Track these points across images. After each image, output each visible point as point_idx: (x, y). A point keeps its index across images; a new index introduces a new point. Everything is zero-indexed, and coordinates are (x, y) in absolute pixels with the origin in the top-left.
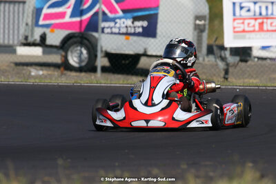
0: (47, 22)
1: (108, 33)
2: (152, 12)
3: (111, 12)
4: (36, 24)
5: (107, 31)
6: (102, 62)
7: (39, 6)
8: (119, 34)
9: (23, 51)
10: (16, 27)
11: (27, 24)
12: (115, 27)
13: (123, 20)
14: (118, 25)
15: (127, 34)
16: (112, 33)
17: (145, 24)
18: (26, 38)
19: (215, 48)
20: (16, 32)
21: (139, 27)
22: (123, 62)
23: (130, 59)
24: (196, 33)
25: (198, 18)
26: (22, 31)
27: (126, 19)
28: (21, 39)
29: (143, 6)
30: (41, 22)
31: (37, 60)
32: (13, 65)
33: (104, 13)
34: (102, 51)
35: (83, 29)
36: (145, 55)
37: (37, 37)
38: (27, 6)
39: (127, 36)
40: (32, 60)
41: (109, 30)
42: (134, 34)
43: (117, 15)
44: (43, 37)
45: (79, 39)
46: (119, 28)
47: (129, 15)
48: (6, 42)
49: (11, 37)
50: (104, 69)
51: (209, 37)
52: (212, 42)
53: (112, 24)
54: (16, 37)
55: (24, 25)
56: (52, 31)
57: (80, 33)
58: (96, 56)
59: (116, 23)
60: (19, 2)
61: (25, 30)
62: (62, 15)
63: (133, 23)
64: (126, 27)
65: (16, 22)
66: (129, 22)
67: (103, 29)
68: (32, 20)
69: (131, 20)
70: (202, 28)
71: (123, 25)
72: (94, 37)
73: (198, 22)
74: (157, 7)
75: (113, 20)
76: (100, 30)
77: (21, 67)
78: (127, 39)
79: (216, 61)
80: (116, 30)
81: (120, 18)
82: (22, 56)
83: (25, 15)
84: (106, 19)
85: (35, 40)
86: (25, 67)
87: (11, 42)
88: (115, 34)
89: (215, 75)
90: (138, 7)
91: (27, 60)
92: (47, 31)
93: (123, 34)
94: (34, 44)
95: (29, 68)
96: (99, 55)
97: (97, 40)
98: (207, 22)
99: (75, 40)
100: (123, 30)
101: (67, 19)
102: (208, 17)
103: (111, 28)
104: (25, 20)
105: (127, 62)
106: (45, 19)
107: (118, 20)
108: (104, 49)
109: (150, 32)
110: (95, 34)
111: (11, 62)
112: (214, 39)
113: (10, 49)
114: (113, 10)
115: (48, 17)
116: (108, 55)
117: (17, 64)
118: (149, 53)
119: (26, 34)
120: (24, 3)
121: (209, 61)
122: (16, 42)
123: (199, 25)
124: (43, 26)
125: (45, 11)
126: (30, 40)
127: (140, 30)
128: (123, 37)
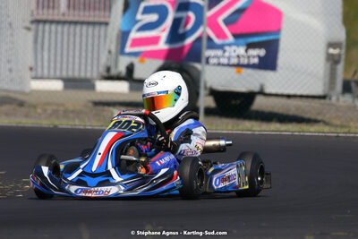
0: (137, 49)
1: (214, 65)
2: (271, 37)
3: (218, 37)
4: (122, 51)
5: (212, 61)
6: (205, 101)
7: (125, 28)
8: (229, 65)
9: (104, 87)
10: (95, 55)
11: (110, 52)
12: (223, 56)
13: (234, 48)
14: (227, 54)
15: (239, 66)
16: (219, 64)
17: (262, 52)
18: (108, 69)
19: (353, 85)
20: (95, 62)
21: (254, 57)
22: (233, 102)
23: (242, 99)
24: (328, 65)
25: (331, 45)
26: (103, 60)
27: (238, 45)
28: (102, 70)
29: (260, 30)
30: (128, 49)
31: (121, 99)
32: (90, 105)
33: (209, 39)
34: (206, 88)
36: (262, 93)
37: (122, 69)
38: (110, 28)
39: (239, 69)
40: (115, 99)
41: (215, 61)
42: (248, 66)
43: (227, 41)
44: (130, 69)
46: (229, 58)
47: (242, 41)
48: (83, 75)
49: (89, 68)
50: (208, 112)
51: (346, 70)
52: (349, 77)
53: (219, 53)
54: (95, 68)
55: (106, 53)
56: (142, 61)
58: (197, 94)
59: (224, 51)
60: (100, 24)
61: (108, 59)
62: (155, 40)
63: (246, 51)
64: (238, 56)
65: (96, 48)
66: (241, 50)
67: (208, 59)
68: (117, 47)
69: (245, 48)
70: (336, 58)
71: (233, 54)
72: (195, 69)
73: (332, 51)
74: (278, 31)
75: (221, 47)
76: (204, 60)
77: (100, 108)
78: (239, 72)
79: (353, 102)
80: (224, 61)
81: (230, 45)
82: (102, 93)
83: (108, 40)
84: (211, 45)
85: (120, 73)
86: (106, 108)
87: (89, 75)
88: (223, 65)
89: (351, 119)
90: (253, 30)
91: (109, 99)
92: (135, 60)
93: (233, 65)
94: (118, 78)
95: (111, 109)
96: (203, 92)
97: (199, 73)
98: (343, 51)
100: (235, 61)
101: (161, 45)
102: (344, 44)
103: (218, 57)
104: (107, 47)
105: (238, 102)
106: (133, 45)
107: (227, 48)
108: (209, 85)
109: (268, 63)
110: (198, 66)
111: (90, 101)
112: (352, 73)
113: (87, 84)
114: (221, 35)
115: (137, 42)
116: (214, 93)
117: (97, 104)
118: (268, 90)
119: (109, 64)
120: (107, 24)
121: (344, 102)
122: (95, 75)
123: (332, 55)
124: (131, 54)
125: (134, 35)
126: (113, 72)
127: (256, 61)
128: (234, 70)
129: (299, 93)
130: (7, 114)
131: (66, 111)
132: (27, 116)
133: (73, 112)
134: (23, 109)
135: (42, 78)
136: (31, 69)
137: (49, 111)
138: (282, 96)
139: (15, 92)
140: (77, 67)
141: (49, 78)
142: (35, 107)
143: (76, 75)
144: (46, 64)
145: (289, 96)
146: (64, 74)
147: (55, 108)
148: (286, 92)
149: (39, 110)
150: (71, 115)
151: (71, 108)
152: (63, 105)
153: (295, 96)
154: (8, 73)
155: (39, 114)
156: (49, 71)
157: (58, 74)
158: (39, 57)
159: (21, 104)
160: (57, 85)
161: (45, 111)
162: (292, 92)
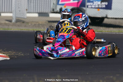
0: (63, 3)
1: (90, 8)
4: (58, 3)
5: (89, 7)
8: (95, 8)
9: (52, 15)
11: (54, 4)
12: (93, 5)
13: (97, 2)
14: (94, 4)
16: (92, 8)
17: (107, 3)
18: (53, 10)
21: (104, 5)
22: (97, 21)
23: (100, 20)
27: (98, 1)
28: (51, 10)
30: (60, 3)
31: (58, 20)
35: (78, 6)
36: (106, 17)
37: (58, 10)
39: (99, 9)
40: (56, 20)
41: (90, 7)
42: (102, 8)
44: (61, 10)
45: (76, 10)
48: (45, 11)
53: (92, 4)
54: (49, 9)
56: (65, 7)
57: (77, 8)
59: (93, 3)
61: (53, 6)
63: (101, 3)
64: (98, 5)
66: (99, 3)
68: (56, 2)
69: (100, 2)
71: (97, 4)
72: (83, 9)
76: (86, 6)
77: (51, 23)
78: (98, 10)
80: (94, 7)
84: (89, 1)
85: (57, 11)
86: (53, 23)
87: (47, 12)
88: (93, 8)
91: (53, 20)
92: (63, 7)
93: (97, 8)
94: (57, 13)
97: (85, 11)
99: (75, 11)
100: (97, 6)
101: (72, 1)
103: (91, 5)
104: (53, 2)
105: (99, 21)
106: (62, 1)
107: (94, 2)
108: (88, 15)
109: (109, 7)
110: (84, 8)
111: (47, 21)
113: (46, 15)
116: (90, 18)
117: (49, 22)
118: (109, 16)
119: (53, 8)
122: (49, 11)
124: (61, 4)
126: (55, 11)
127: (104, 6)
128: (97, 10)
129: (119, 17)
130: (18, 26)
131: (39, 24)
132: (25, 26)
133: (41, 25)
134: (24, 24)
135: (31, 13)
136: (27, 10)
137: (33, 25)
138: (114, 18)
139: (21, 18)
140: (43, 9)
141: (33, 13)
142: (28, 23)
143: (43, 11)
144: (32, 8)
145: (116, 19)
146: (38, 11)
147: (35, 23)
148: (115, 17)
149: (30, 24)
150: (41, 26)
151: (40, 23)
152: (38, 22)
153: (118, 18)
154: (19, 12)
155: (30, 26)
156: (33, 10)
157: (36, 11)
158: (30, 6)
159: (23, 22)
160: (36, 15)
161: (32, 24)
162: (117, 17)
